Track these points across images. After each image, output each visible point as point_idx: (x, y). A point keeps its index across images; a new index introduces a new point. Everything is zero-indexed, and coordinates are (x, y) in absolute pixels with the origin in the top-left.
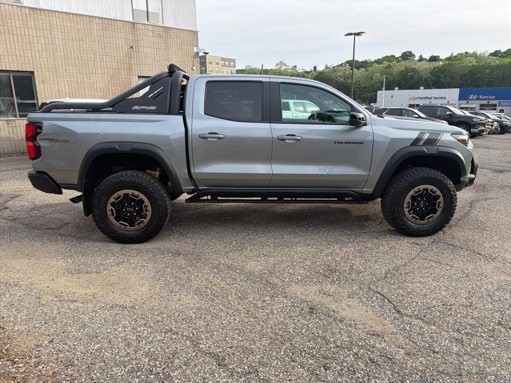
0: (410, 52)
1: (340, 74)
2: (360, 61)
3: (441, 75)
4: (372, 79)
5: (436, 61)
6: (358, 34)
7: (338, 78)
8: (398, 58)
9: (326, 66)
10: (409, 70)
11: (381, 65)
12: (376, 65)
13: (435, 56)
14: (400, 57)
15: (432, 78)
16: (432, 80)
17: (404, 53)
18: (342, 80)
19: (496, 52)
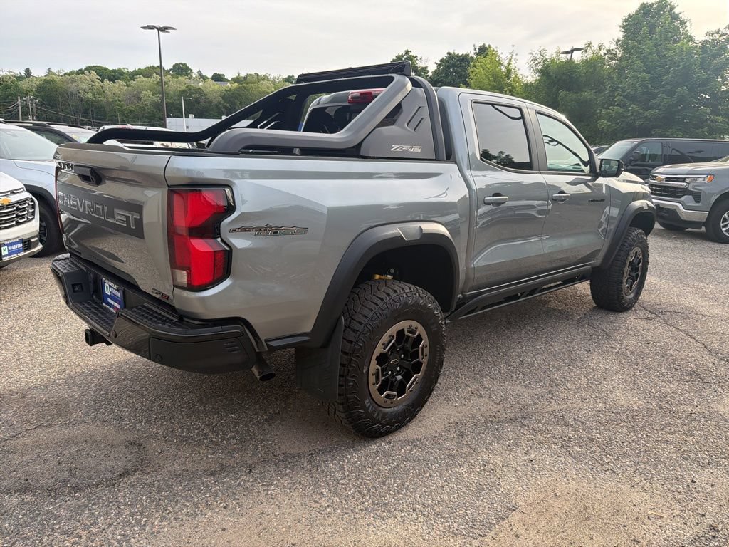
0: (185, 65)
1: (83, 86)
2: (111, 68)
3: (236, 101)
4: (140, 99)
5: (221, 81)
6: (164, 29)
7: (82, 92)
8: (168, 71)
9: (49, 70)
10: (193, 91)
11: (150, 80)
12: (140, 78)
13: (219, 75)
14: (171, 70)
15: (225, 104)
16: (225, 107)
17: (176, 64)
18: (90, 96)
19: (289, 77)
